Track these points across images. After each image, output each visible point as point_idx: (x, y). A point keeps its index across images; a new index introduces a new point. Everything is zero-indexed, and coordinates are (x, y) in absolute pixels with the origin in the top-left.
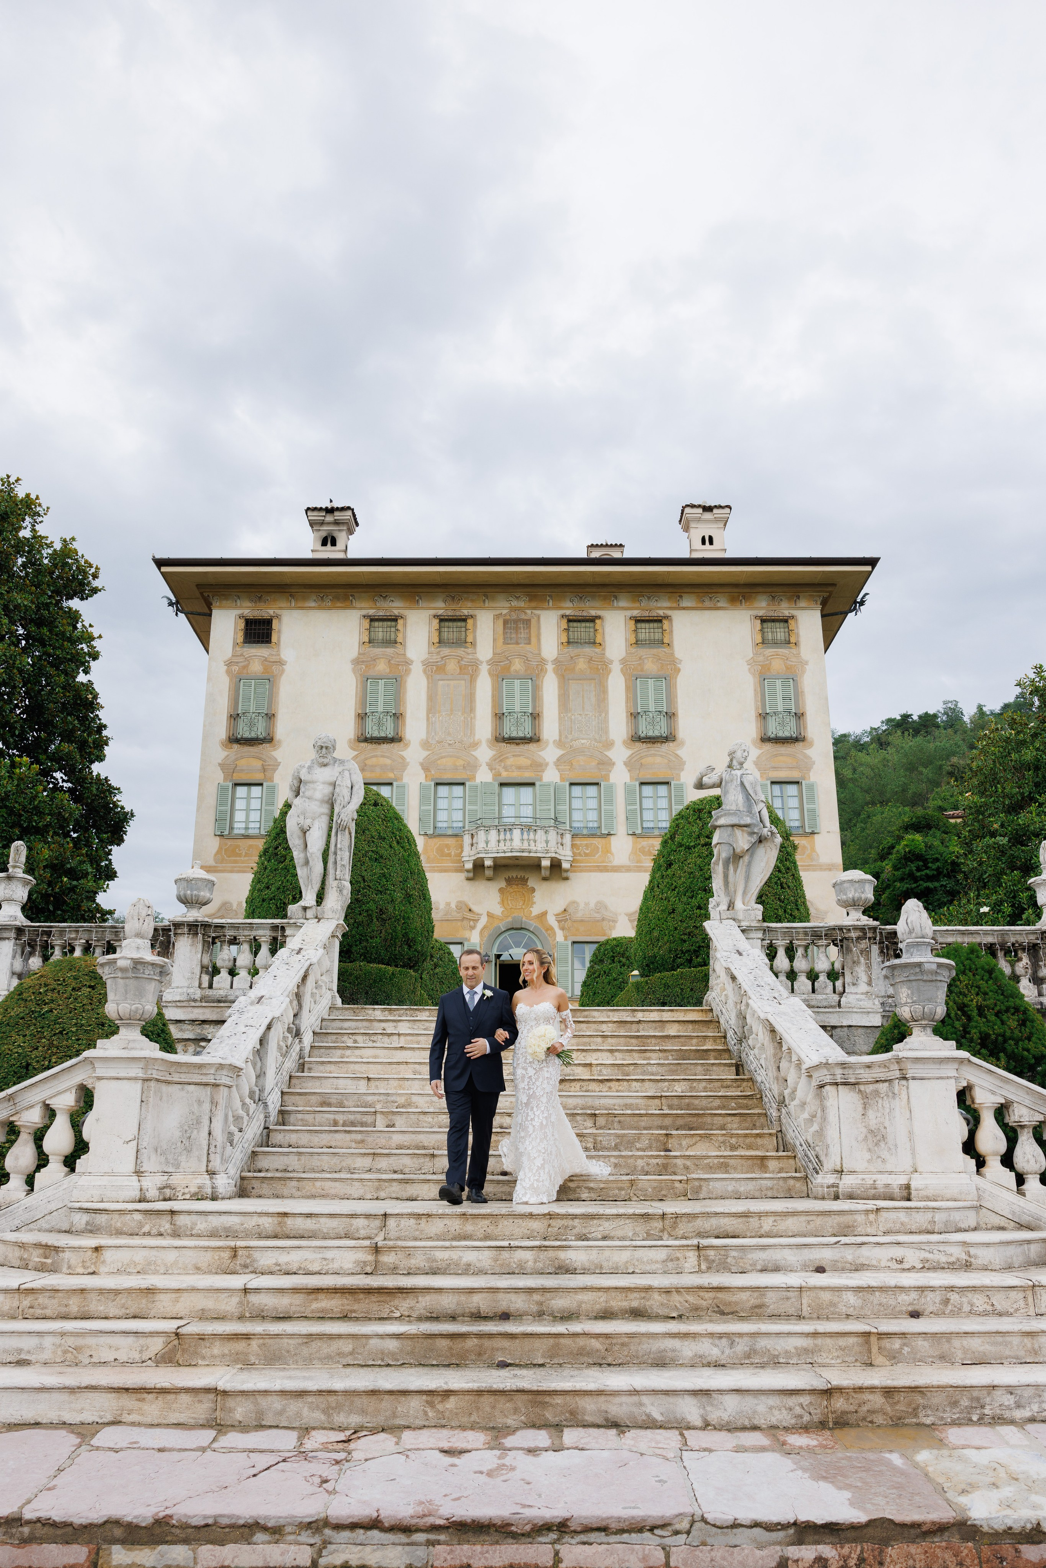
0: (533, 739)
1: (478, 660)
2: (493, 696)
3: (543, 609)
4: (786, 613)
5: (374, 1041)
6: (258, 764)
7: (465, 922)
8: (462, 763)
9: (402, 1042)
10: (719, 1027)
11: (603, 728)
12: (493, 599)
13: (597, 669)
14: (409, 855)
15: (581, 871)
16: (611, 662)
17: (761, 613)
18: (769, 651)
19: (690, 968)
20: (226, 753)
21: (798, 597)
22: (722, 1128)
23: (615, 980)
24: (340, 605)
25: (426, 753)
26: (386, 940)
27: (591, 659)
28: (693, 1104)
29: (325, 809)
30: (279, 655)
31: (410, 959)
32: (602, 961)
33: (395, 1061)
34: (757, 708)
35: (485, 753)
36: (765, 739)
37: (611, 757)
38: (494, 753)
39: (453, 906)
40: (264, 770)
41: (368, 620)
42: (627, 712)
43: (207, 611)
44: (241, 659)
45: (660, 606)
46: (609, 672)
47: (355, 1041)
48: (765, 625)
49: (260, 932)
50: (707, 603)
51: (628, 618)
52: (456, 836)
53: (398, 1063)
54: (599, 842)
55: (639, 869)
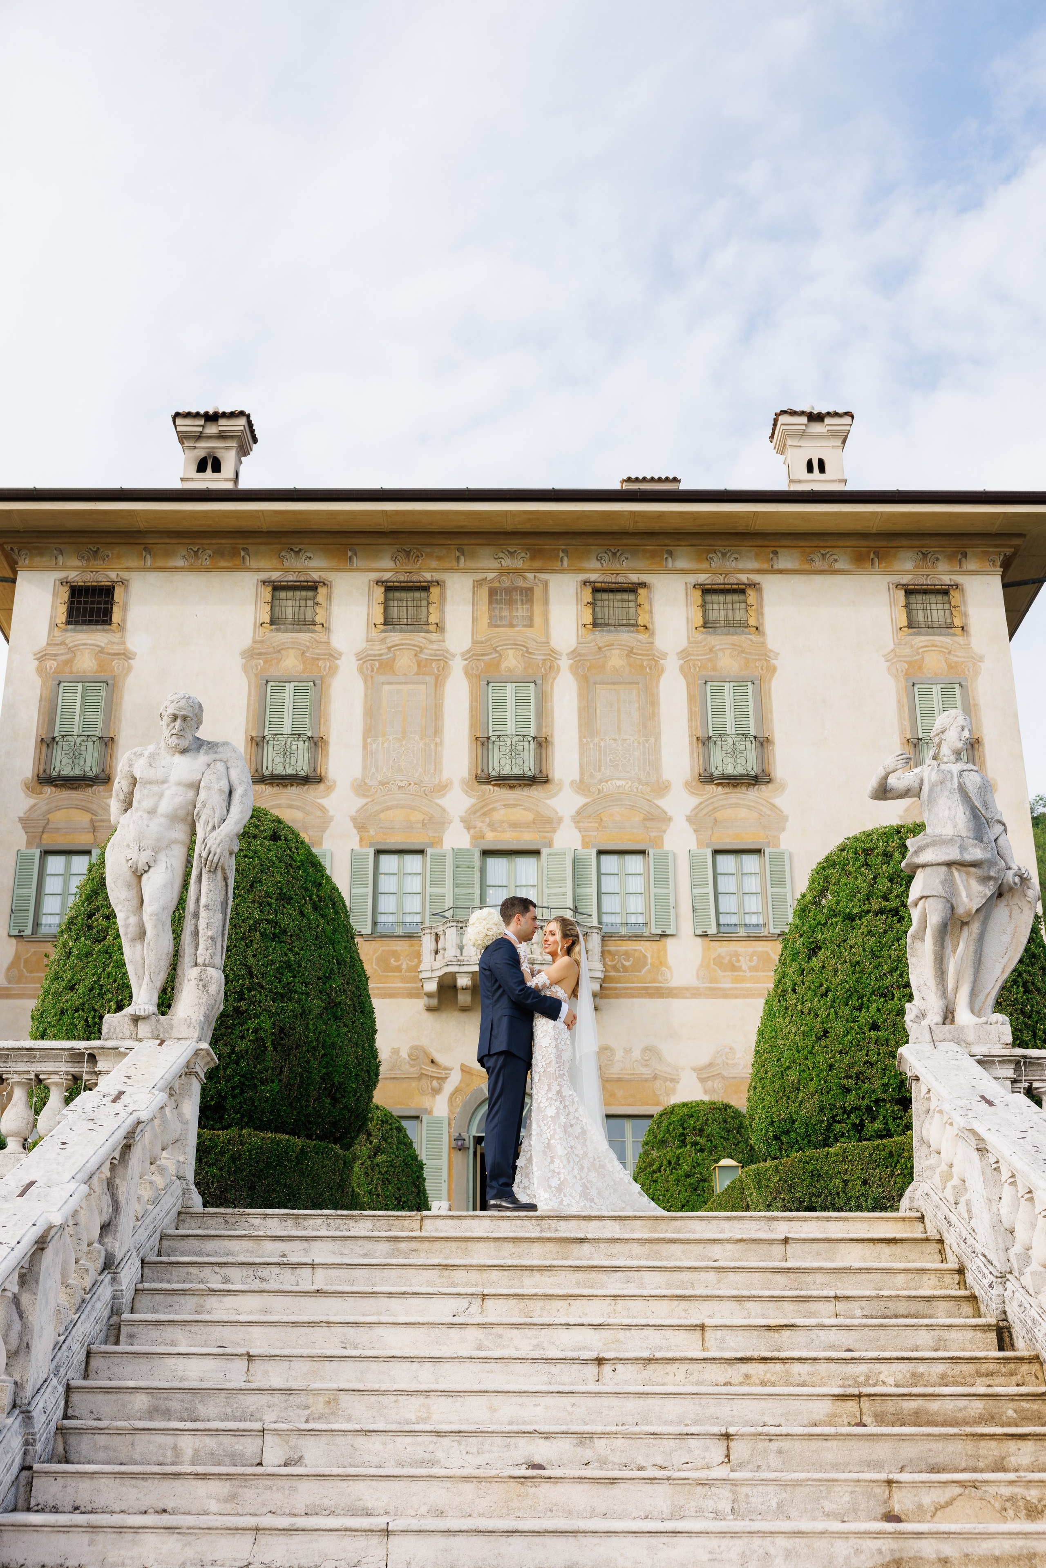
0: (538, 780)
1: (447, 651)
2: (472, 709)
3: (554, 571)
4: (946, 579)
5: (263, 1279)
6: (84, 819)
7: (425, 1082)
8: (420, 817)
9: (321, 1279)
10: (942, 1252)
11: (653, 761)
12: (472, 556)
13: (642, 666)
14: (335, 931)
15: (618, 996)
16: (664, 656)
17: (905, 579)
18: (921, 641)
19: (859, 1140)
20: (32, 801)
21: (965, 555)
22: (1000, 1467)
23: (687, 1176)
24: (226, 564)
25: (361, 801)
26: (289, 1086)
27: (631, 652)
28: (927, 1412)
29: (180, 833)
30: (124, 643)
31: (334, 1124)
32: (663, 1143)
33: (305, 1319)
34: (902, 731)
35: (458, 801)
37: (666, 808)
38: (473, 801)
39: (404, 1054)
40: (94, 829)
41: (270, 589)
42: (691, 736)
43: (8, 573)
44: (61, 650)
45: (742, 568)
46: (662, 671)
47: (226, 1280)
48: (913, 598)
49: (50, 1066)
50: (818, 564)
51: (690, 586)
52: (409, 937)
53: (311, 1324)
54: (646, 949)
55: (715, 993)
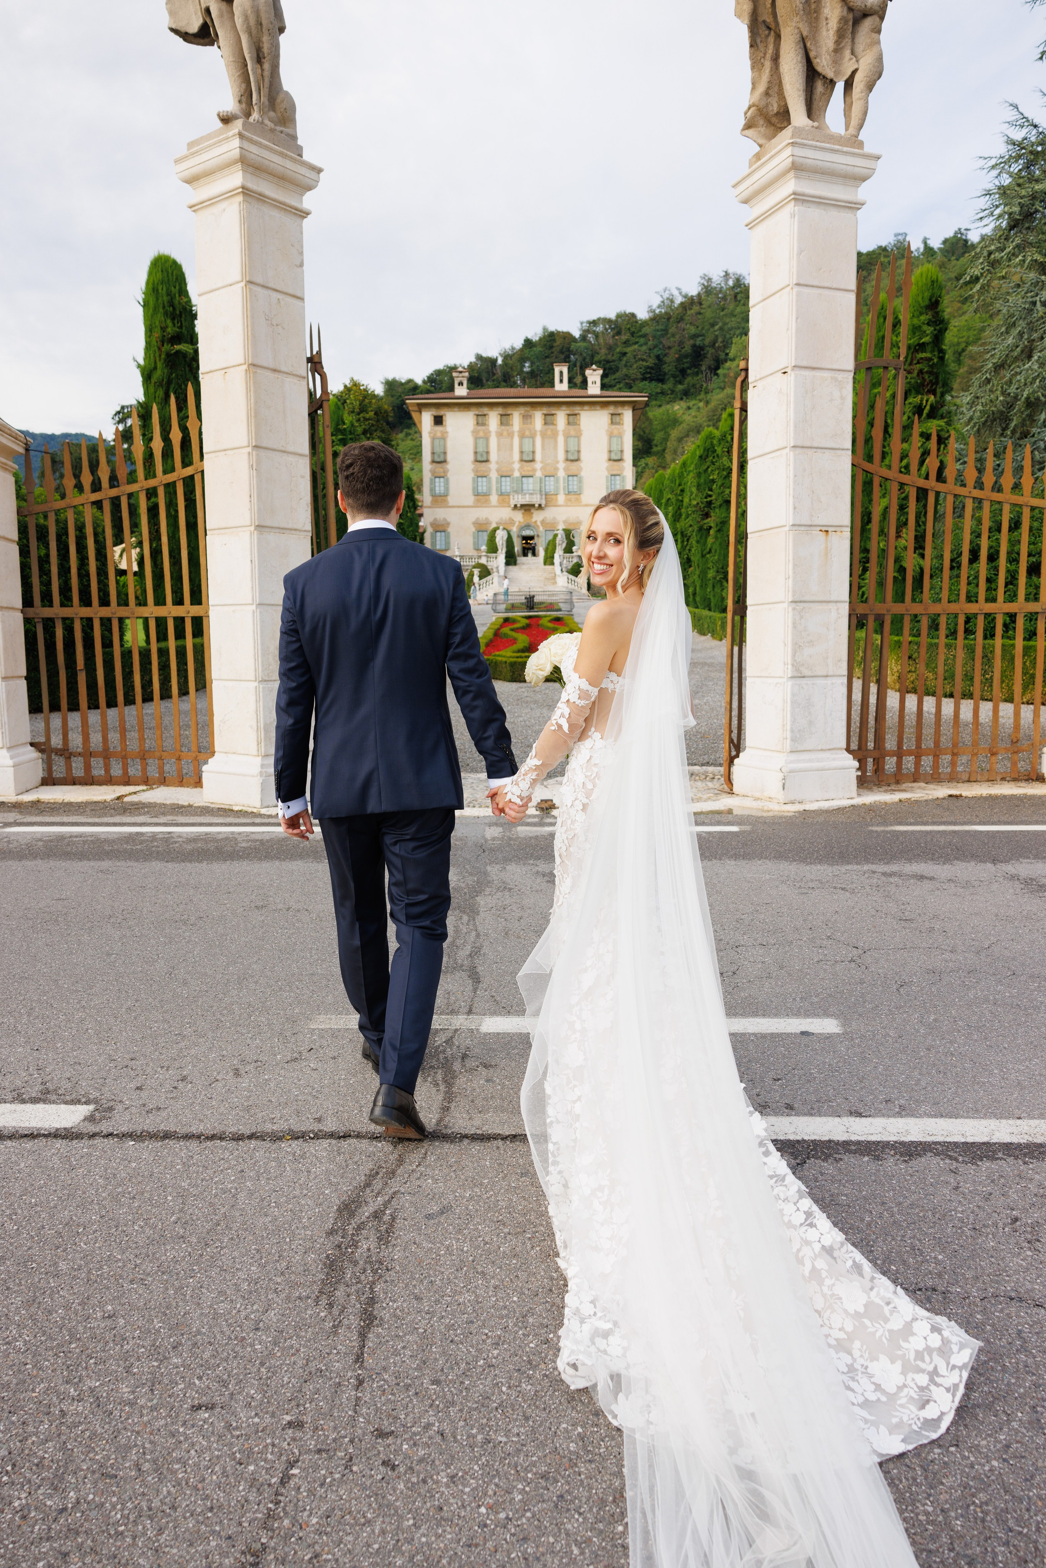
0: (533, 461)
1: (514, 431)
2: (519, 444)
3: (536, 411)
4: (620, 412)
6: (441, 470)
8: (509, 469)
11: (556, 456)
12: (519, 407)
13: (554, 434)
15: (548, 507)
16: (559, 430)
17: (611, 412)
18: (614, 427)
21: (625, 406)
24: (466, 410)
25: (497, 466)
27: (552, 430)
30: (446, 429)
34: (608, 448)
35: (517, 466)
36: (610, 460)
37: (558, 467)
38: (520, 465)
39: (508, 519)
40: (444, 472)
41: (476, 416)
42: (564, 450)
44: (433, 431)
45: (577, 409)
46: (558, 435)
48: (613, 416)
50: (593, 408)
51: (565, 414)
52: (508, 495)
54: (554, 497)
55: (567, 506)
